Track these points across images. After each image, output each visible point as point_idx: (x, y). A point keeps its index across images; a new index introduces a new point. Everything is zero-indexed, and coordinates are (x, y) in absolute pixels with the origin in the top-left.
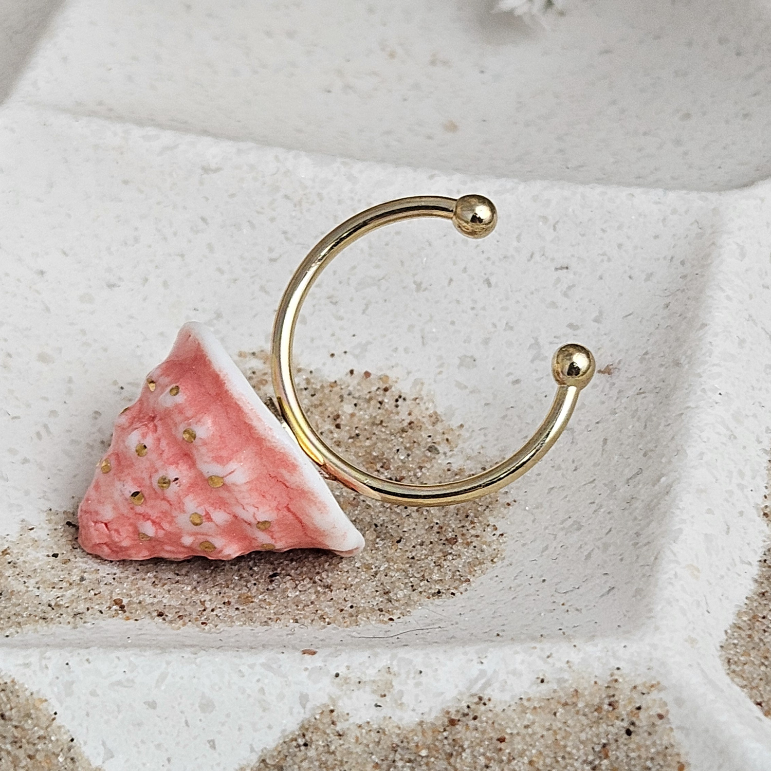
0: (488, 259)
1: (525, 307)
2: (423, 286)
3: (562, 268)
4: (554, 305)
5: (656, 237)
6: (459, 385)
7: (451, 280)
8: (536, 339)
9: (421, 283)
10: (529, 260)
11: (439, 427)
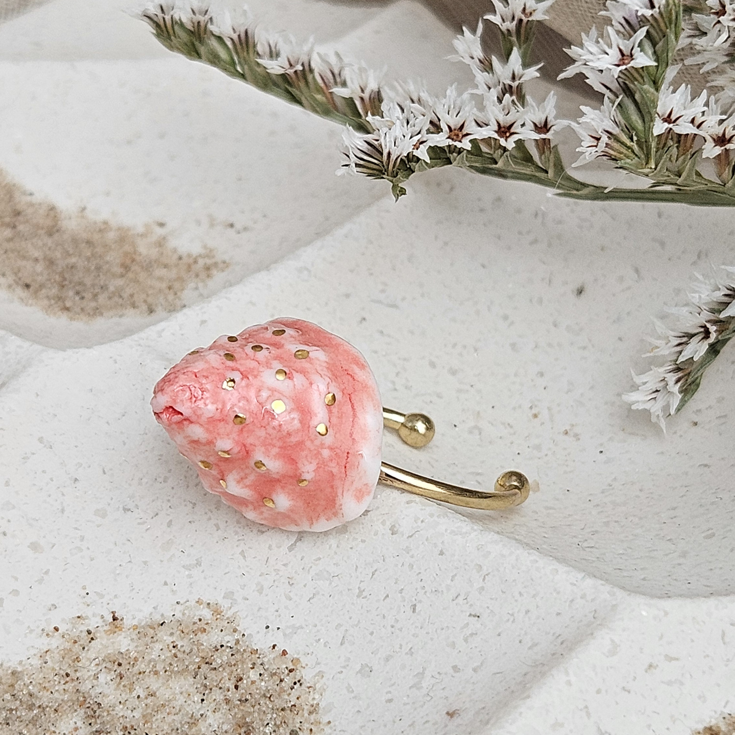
0: (423, 587)
2: (364, 594)
4: (453, 645)
5: (559, 614)
7: (387, 596)
8: (424, 670)
9: (364, 590)
10: (453, 600)
11: (313, 717)
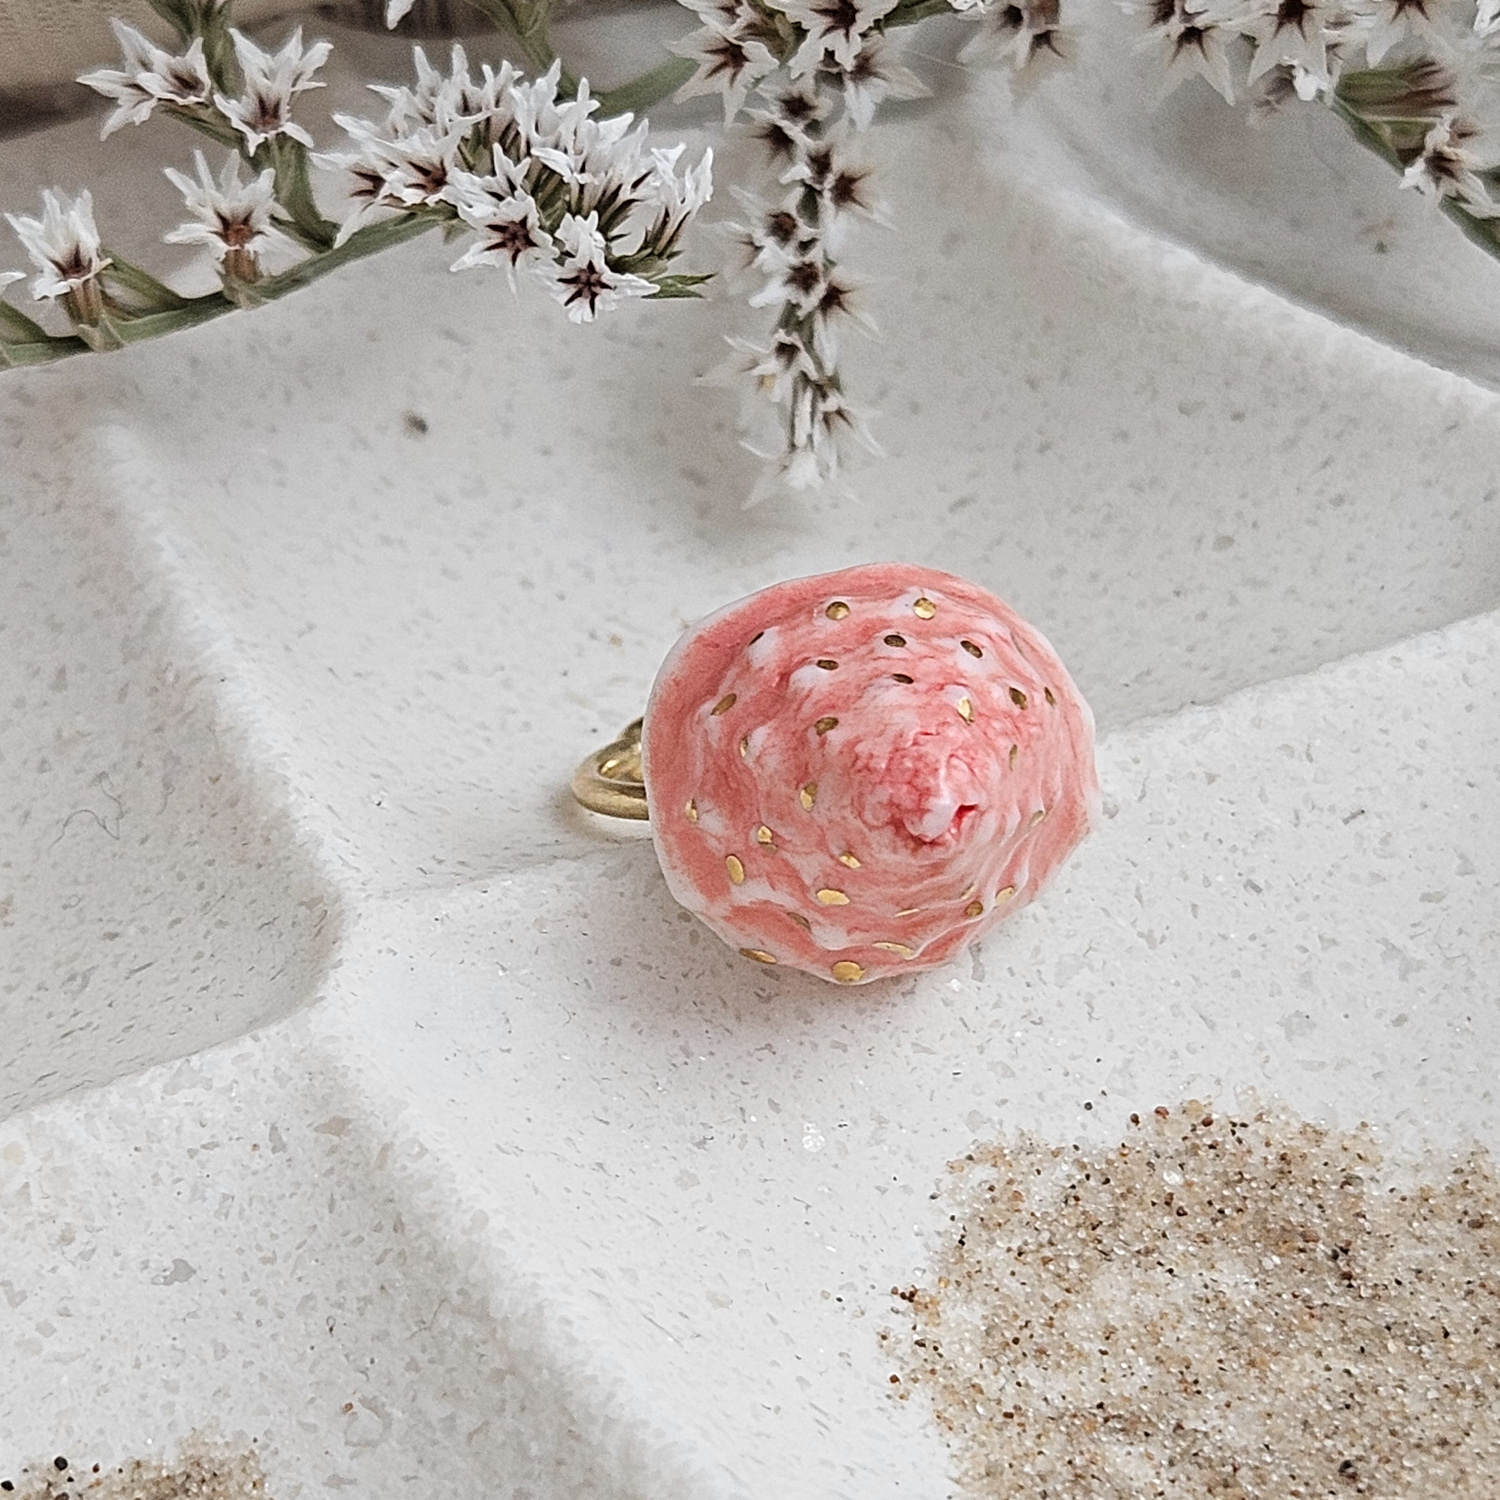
0: (1234, 849)
1: (1333, 899)
2: (1157, 935)
3: (1354, 816)
4: (1377, 877)
5: (1469, 708)
6: (1308, 1066)
7: (1194, 907)
8: (1385, 942)
9: (1151, 931)
10: (1296, 825)
11: (1329, 1144)
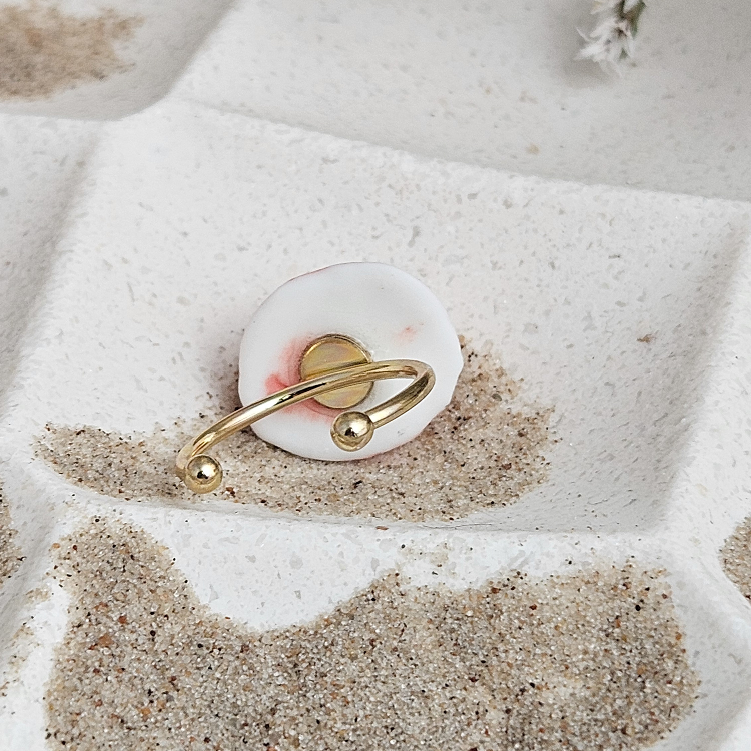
0: (555, 246)
1: (582, 287)
2: (499, 265)
3: (615, 257)
4: (606, 286)
5: (695, 235)
6: (522, 347)
7: (522, 262)
8: (589, 313)
9: (497, 263)
10: (587, 249)
11: (504, 379)
